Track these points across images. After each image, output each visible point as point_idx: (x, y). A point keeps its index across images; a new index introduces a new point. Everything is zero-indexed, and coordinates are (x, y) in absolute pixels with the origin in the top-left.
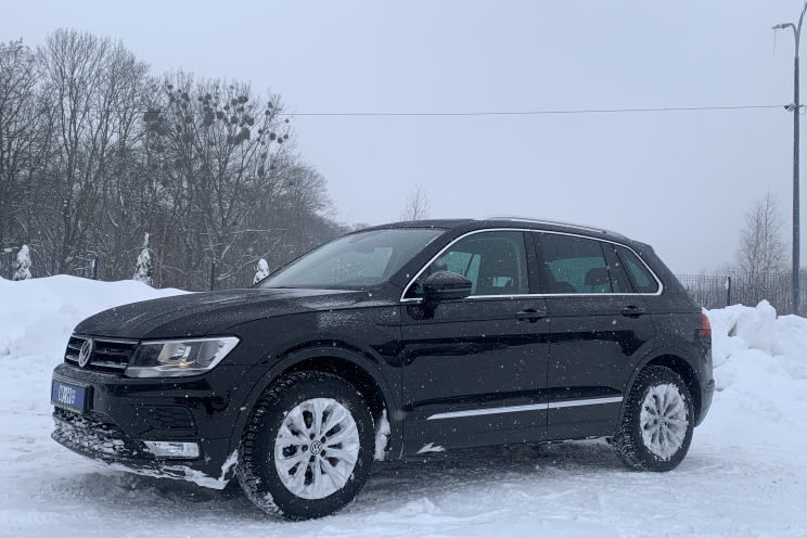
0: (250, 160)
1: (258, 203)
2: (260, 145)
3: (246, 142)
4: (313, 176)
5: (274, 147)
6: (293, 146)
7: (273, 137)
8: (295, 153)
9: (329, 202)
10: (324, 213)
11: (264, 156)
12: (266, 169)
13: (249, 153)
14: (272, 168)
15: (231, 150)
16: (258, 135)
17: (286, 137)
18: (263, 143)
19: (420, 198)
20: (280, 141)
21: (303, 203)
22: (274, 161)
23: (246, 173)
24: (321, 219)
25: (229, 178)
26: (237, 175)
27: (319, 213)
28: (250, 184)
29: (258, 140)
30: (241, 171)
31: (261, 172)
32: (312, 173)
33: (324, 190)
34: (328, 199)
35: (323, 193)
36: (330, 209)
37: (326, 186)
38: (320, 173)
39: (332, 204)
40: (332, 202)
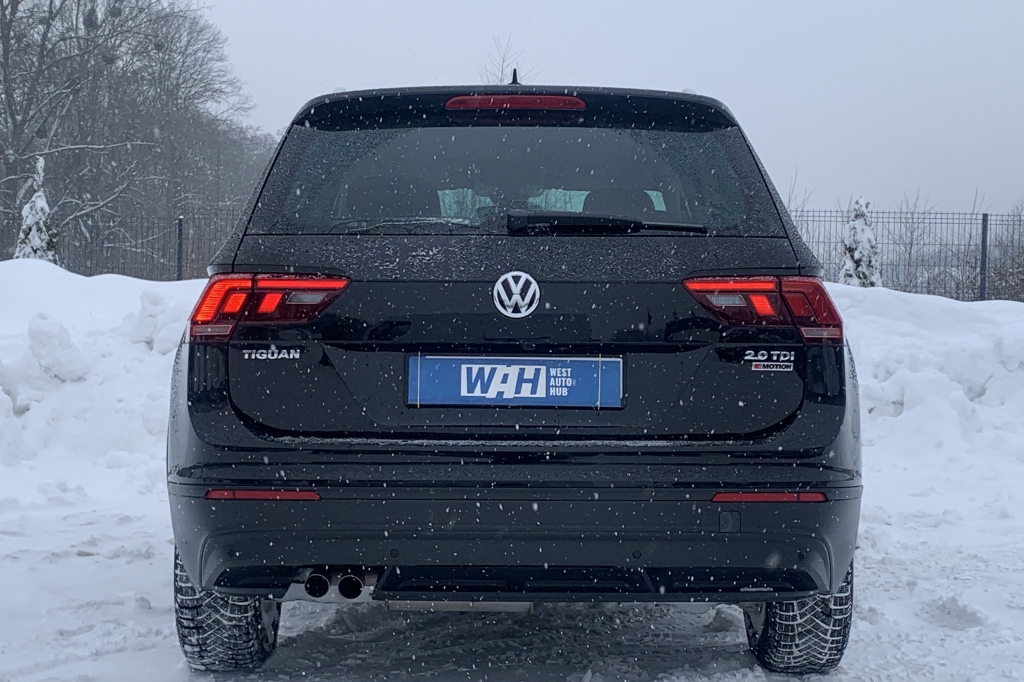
4: (196, 29)
9: (231, 83)
10: (224, 106)
21: (177, 86)
27: (213, 108)
32: (194, 22)
33: (221, 59)
34: (229, 77)
35: (219, 64)
36: (236, 99)
37: (226, 50)
38: (211, 22)
39: (240, 89)
40: (238, 84)
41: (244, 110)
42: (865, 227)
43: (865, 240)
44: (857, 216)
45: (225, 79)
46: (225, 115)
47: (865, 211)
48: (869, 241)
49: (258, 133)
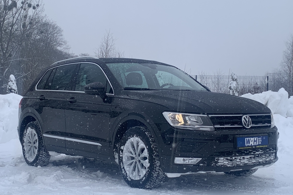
0: (17, 19)
1: (24, 44)
2: (23, 10)
3: (14, 9)
4: (54, 28)
5: (31, 12)
6: (42, 10)
7: (30, 6)
8: (43, 14)
9: (64, 42)
10: (62, 48)
11: (25, 17)
12: (27, 23)
13: (17, 15)
14: (31, 23)
15: (6, 13)
16: (22, 5)
17: (38, 5)
18: (25, 9)
19: (109, 38)
20: (34, 8)
21: (49, 43)
22: (32, 20)
23: (16, 27)
24: (60, 52)
25: (6, 30)
26: (10, 28)
27: (59, 48)
28: (18, 33)
29: (22, 7)
30: (12, 26)
31: (24, 26)
32: (54, 26)
33: (61, 35)
34: (64, 40)
35: (61, 37)
36: (65, 46)
37: (63, 33)
38: (58, 26)
39: (66, 43)
40: (66, 42)
41: (67, 49)
42: (161, 79)
43: (161, 83)
44: (159, 77)
45: (62, 41)
46: (62, 50)
47: (161, 76)
48: (162, 83)
49: (74, 55)
